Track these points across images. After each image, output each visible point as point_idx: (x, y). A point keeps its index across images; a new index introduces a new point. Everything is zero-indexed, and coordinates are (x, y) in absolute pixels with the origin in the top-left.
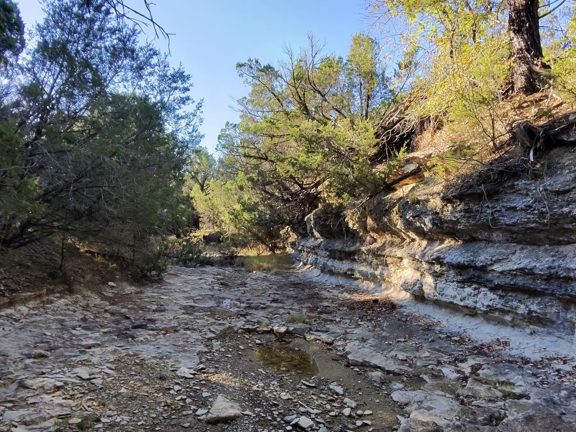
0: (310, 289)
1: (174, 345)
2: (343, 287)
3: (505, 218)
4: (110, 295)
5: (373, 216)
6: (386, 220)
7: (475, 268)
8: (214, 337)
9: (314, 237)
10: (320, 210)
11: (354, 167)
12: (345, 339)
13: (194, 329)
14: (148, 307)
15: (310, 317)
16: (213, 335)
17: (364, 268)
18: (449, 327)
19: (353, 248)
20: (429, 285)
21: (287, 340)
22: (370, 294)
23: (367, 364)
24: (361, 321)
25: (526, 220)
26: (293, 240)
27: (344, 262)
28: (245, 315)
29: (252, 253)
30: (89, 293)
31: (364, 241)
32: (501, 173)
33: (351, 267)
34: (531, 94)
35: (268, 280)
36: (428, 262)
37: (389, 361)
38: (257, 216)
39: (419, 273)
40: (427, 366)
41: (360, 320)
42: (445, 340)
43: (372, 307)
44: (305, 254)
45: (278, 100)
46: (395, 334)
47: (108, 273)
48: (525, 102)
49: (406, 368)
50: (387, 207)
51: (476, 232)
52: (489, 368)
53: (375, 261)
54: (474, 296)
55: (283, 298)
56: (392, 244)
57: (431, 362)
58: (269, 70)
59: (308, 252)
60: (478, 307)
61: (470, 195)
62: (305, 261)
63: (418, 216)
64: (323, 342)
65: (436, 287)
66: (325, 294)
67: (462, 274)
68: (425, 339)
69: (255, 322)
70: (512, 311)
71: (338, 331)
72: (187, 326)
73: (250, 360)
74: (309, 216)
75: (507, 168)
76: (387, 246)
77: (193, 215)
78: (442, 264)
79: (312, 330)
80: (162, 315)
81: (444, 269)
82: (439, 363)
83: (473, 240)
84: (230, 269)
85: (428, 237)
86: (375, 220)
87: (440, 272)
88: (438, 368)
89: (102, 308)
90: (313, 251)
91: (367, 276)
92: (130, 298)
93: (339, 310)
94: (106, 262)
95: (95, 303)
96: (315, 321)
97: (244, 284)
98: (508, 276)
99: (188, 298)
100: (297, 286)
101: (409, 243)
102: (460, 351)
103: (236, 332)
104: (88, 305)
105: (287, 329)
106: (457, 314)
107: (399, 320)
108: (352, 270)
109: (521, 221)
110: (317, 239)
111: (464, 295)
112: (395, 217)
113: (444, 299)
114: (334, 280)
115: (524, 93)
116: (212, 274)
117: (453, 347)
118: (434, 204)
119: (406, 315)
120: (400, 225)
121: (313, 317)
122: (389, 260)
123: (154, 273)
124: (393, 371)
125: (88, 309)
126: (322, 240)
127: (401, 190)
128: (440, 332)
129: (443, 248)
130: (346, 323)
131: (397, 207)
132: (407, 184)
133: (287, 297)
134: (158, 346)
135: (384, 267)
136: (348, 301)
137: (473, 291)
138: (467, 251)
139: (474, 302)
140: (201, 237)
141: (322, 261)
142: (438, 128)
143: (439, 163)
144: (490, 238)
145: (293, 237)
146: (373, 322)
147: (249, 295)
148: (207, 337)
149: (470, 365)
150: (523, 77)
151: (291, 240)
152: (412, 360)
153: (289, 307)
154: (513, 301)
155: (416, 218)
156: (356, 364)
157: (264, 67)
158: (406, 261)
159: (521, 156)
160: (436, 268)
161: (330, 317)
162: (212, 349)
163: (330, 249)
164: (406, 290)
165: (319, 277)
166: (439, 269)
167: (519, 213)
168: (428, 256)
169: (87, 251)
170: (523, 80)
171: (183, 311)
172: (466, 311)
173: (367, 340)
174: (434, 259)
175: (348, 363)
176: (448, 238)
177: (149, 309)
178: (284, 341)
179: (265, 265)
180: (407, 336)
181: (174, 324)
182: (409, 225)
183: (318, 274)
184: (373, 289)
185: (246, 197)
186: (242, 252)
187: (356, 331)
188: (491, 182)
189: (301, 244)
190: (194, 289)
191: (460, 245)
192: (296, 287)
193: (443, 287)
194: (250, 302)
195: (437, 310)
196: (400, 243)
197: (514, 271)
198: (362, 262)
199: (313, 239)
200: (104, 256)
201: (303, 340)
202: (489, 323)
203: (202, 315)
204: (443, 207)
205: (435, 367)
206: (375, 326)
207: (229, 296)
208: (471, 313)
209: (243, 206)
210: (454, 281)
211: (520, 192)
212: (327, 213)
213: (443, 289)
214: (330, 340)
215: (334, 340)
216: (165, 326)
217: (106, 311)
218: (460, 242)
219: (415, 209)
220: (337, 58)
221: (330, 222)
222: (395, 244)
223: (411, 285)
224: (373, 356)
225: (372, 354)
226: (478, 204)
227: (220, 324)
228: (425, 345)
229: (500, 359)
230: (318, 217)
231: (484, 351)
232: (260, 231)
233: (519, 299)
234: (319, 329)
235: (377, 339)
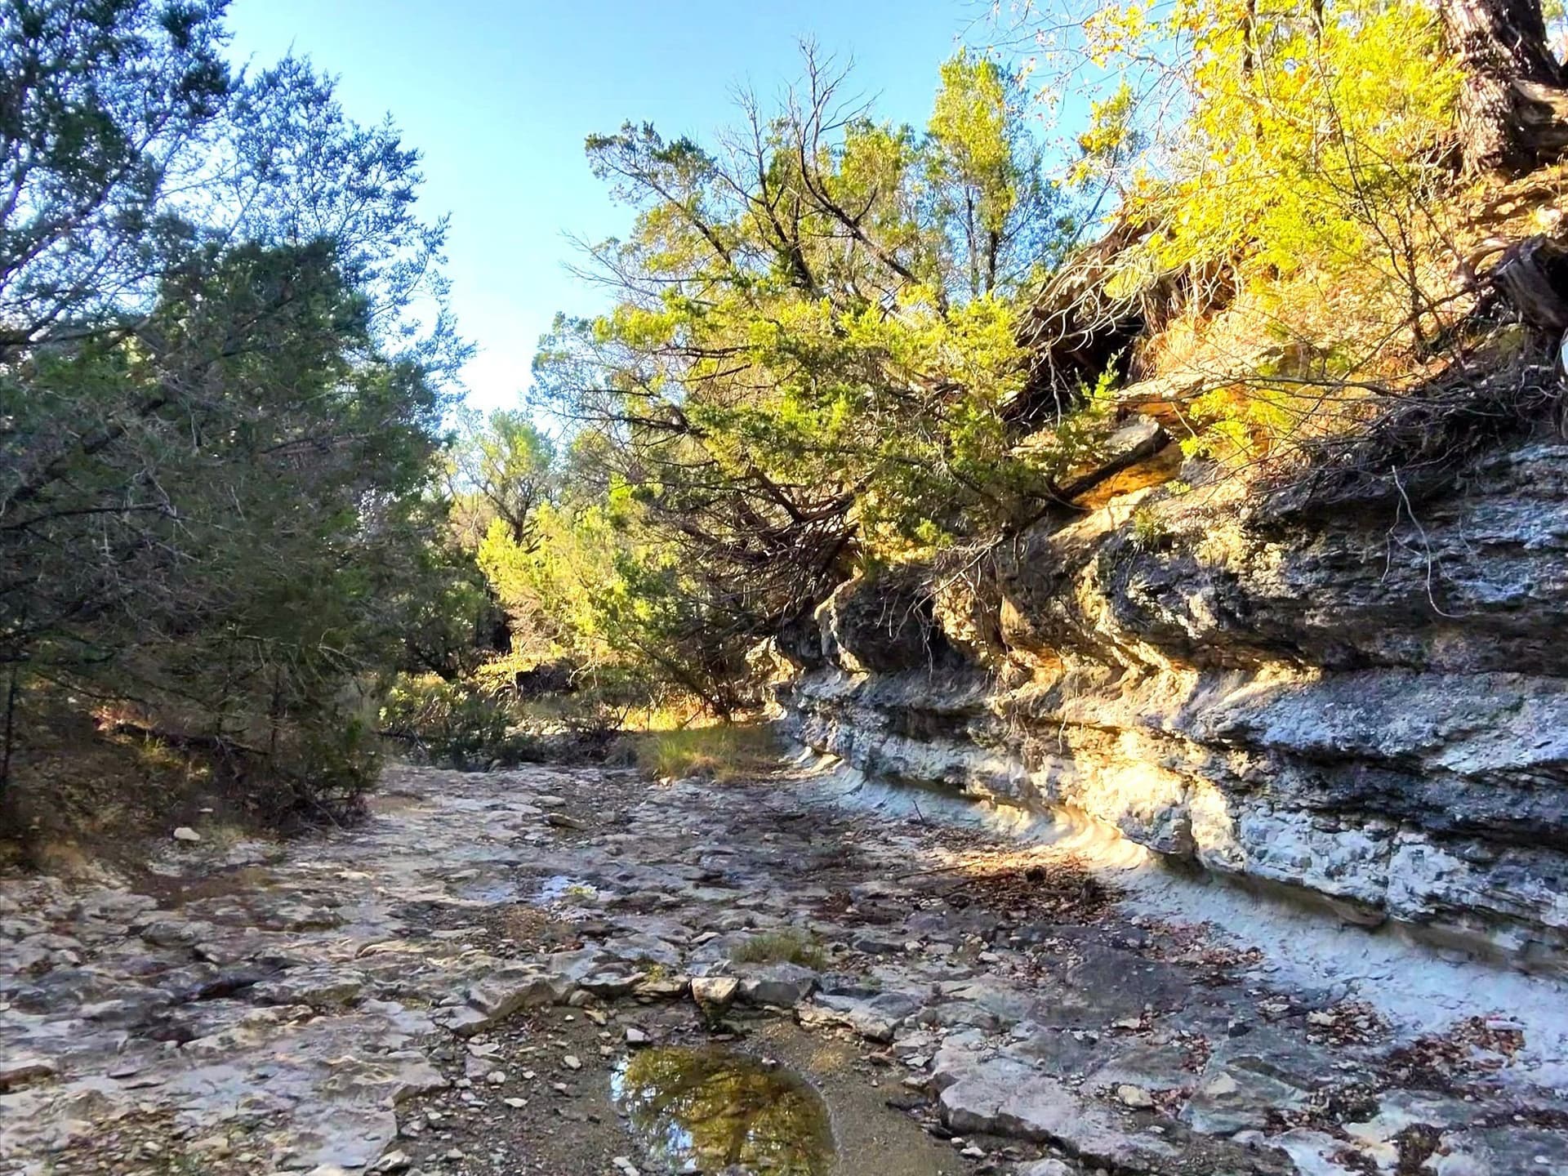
0: (826, 833)
1: (322, 1065)
2: (931, 827)
3: (1480, 583)
4: (173, 872)
5: (1019, 596)
6: (1060, 608)
7: (1377, 762)
8: (481, 1024)
9: (841, 667)
10: (855, 584)
11: (954, 436)
12: (933, 1023)
13: (416, 996)
14: (282, 912)
15: (817, 938)
16: (475, 1017)
17: (997, 765)
18: (1291, 970)
19: (959, 702)
20: (1215, 822)
21: (736, 1026)
22: (1017, 849)
23: (1011, 1128)
24: (990, 950)
25: (1559, 587)
26: (784, 679)
27: (933, 745)
28: (604, 934)
29: (662, 721)
30: (95, 869)
31: (993, 678)
32: (1457, 424)
33: (955, 760)
34: (1523, 175)
35: (700, 809)
36: (1206, 743)
37: (1089, 1116)
38: (673, 609)
39: (1177, 781)
40: (1232, 1134)
41: (985, 946)
42: (1284, 1022)
43: (1025, 897)
44: (816, 721)
45: (717, 245)
46: (1107, 1002)
47: (179, 796)
48: (1509, 199)
49: (1156, 1146)
50: (1062, 567)
51: (1370, 638)
52: (1466, 1149)
53: (1030, 743)
54: (1377, 859)
55: (738, 868)
56: (1083, 685)
57: (1244, 1118)
58: (689, 155)
59: (826, 717)
60: (1395, 900)
61: (1347, 510)
62: (817, 743)
63: (1166, 589)
64: (858, 1035)
65: (1236, 828)
66: (875, 850)
67: (1331, 783)
68: (1214, 1021)
69: (633, 963)
70: (1524, 916)
71: (911, 991)
72: (395, 984)
73: (591, 1119)
74: (825, 604)
75: (1481, 402)
76: (1067, 692)
77: (491, 613)
78: (1253, 749)
79: (821, 990)
80: (319, 944)
81: (1262, 765)
82: (1275, 1121)
83: (1359, 664)
84: (594, 772)
85: (1201, 659)
86: (1024, 608)
87: (1250, 777)
88: (1274, 1143)
89: (126, 921)
90: (840, 713)
91: (1007, 791)
92: (235, 880)
93: (917, 907)
94: (179, 762)
95: (107, 903)
96: (836, 949)
97: (623, 822)
98: (1500, 791)
99: (429, 876)
100: (787, 824)
101: (1139, 682)
102: (1346, 1072)
103: (563, 1003)
104: (75, 914)
105: (738, 986)
106: (1315, 922)
107: (1118, 945)
108: (958, 770)
109: (1540, 592)
110: (850, 673)
111: (1340, 855)
112: (1089, 596)
113: (1267, 870)
114: (901, 804)
115: (1497, 174)
116: (533, 789)
117: (1315, 1051)
118: (1219, 546)
119: (1140, 926)
120: (1105, 619)
121: (830, 938)
122: (1075, 738)
123: (338, 792)
124: (1109, 1158)
125: (73, 926)
126: (864, 676)
127: (1105, 511)
128: (1265, 991)
129: (1254, 696)
130: (939, 958)
131: (1095, 563)
132: (1121, 493)
133: (753, 864)
134: (261, 1072)
135: (1060, 761)
136: (946, 877)
137: (1369, 844)
138: (1342, 704)
139: (1376, 882)
140: (512, 677)
141: (865, 741)
142: (1218, 306)
143: (1232, 409)
144: (1421, 655)
145: (784, 670)
146: (1029, 953)
147: (630, 860)
148: (453, 1024)
149: (1393, 1132)
150: (1490, 122)
151: (776, 679)
152: (1172, 1105)
153: (752, 902)
154: (1522, 880)
155: (1160, 596)
156: (971, 1128)
157: (672, 146)
158: (1131, 741)
159: (1528, 361)
160: (1235, 762)
161: (885, 936)
162: (461, 1075)
163: (888, 705)
164: (1136, 837)
165: (859, 795)
166: (1246, 766)
167: (1533, 562)
168: (1205, 723)
169: (120, 729)
170: (1494, 131)
171: (398, 925)
172: (1351, 914)
173: (1011, 1024)
174: (1225, 734)
175: (945, 1123)
176: (1271, 659)
177: (284, 920)
178: (726, 1030)
179: (697, 759)
180: (1148, 1007)
181: (349, 976)
182: (1136, 620)
183: (856, 784)
184: (1028, 831)
185: (639, 553)
186: (632, 720)
187: (974, 989)
188: (1423, 457)
189: (806, 692)
190: (459, 842)
191: (1314, 685)
192: (783, 830)
193: (1262, 827)
194: (628, 884)
195: (1242, 906)
196: (1108, 682)
197: (1522, 770)
198: (989, 746)
199: (839, 674)
200: (172, 742)
201: (790, 1025)
202: (1435, 957)
203: (458, 940)
204: (1250, 556)
205: (1262, 1141)
206: (1038, 968)
207: (565, 865)
208: (1371, 922)
209: (632, 580)
210: (1297, 810)
211: (1530, 487)
212: (878, 593)
213: (1263, 835)
214: (880, 1028)
215: (894, 1028)
216: (315, 986)
217: (135, 931)
218: (1313, 674)
219: (1153, 566)
220: (896, 130)
221: (886, 621)
222: (1094, 685)
223: (1150, 822)
224: (1031, 1092)
225: (1028, 1085)
226: (1374, 540)
227: (508, 975)
228: (1215, 1045)
229: (1501, 1107)
230: (851, 606)
231: (1433, 1070)
232: (681, 654)
233: (1547, 871)
234: (845, 984)
235: (1045, 1021)
